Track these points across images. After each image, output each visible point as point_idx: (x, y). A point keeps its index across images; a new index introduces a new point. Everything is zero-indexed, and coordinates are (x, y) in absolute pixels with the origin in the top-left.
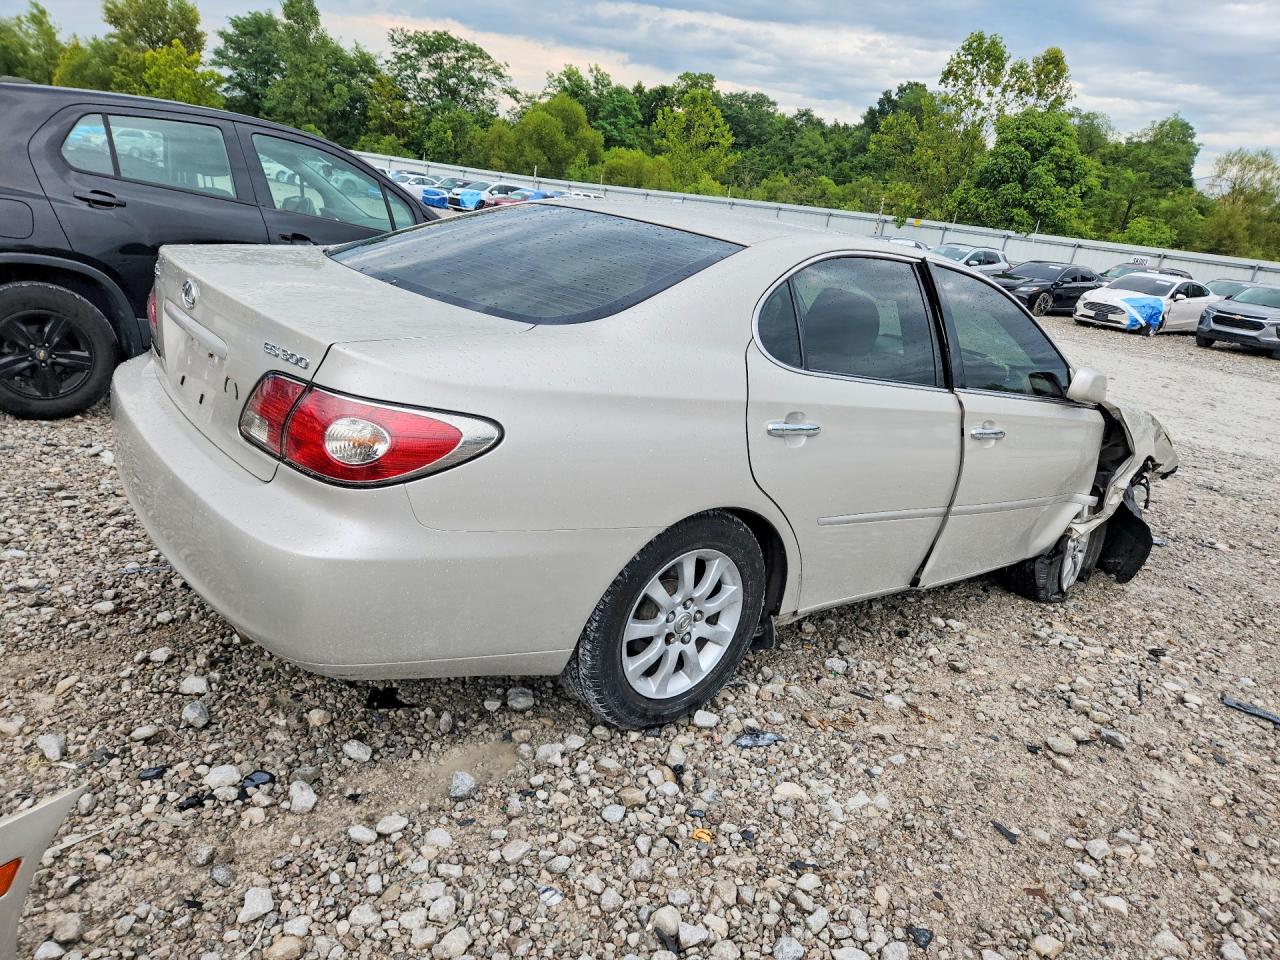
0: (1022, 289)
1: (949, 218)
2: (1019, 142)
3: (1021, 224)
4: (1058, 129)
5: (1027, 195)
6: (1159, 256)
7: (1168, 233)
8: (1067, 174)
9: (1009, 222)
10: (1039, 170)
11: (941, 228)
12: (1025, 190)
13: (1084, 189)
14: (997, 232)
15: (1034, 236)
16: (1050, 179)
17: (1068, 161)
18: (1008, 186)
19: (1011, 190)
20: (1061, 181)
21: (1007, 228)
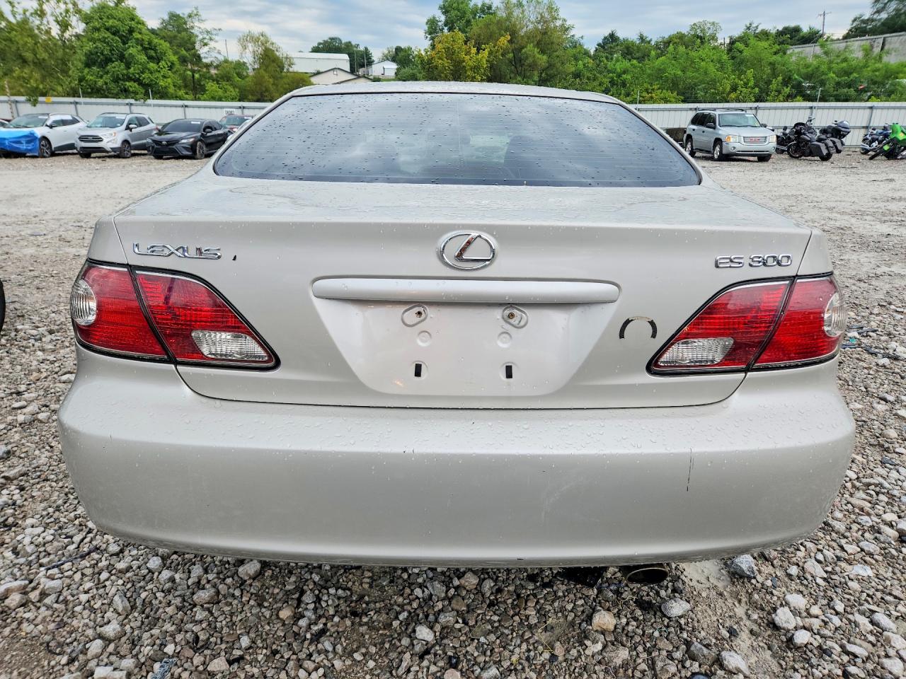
0: (183, 141)
1: (74, 93)
2: (107, 29)
3: (136, 93)
4: (132, 19)
5: (132, 70)
6: (240, 108)
7: (234, 92)
8: (152, 53)
9: (125, 93)
10: (132, 51)
11: (71, 103)
12: (128, 67)
13: (169, 64)
14: (120, 101)
15: (150, 101)
16: (143, 58)
17: (149, 44)
18: (113, 65)
19: (117, 67)
20: (151, 58)
21: (127, 97)
